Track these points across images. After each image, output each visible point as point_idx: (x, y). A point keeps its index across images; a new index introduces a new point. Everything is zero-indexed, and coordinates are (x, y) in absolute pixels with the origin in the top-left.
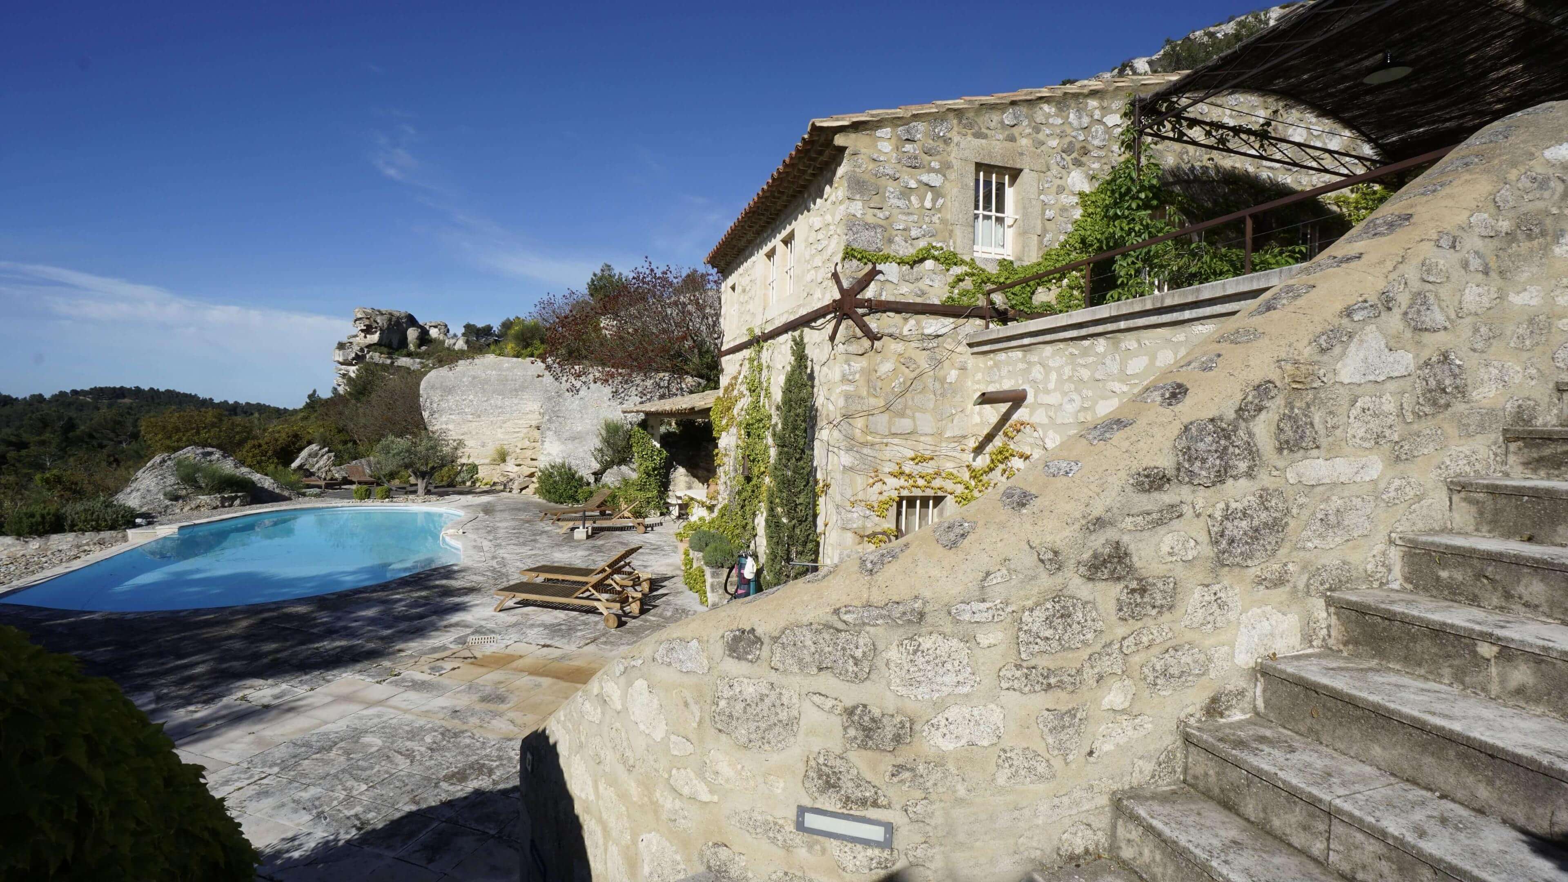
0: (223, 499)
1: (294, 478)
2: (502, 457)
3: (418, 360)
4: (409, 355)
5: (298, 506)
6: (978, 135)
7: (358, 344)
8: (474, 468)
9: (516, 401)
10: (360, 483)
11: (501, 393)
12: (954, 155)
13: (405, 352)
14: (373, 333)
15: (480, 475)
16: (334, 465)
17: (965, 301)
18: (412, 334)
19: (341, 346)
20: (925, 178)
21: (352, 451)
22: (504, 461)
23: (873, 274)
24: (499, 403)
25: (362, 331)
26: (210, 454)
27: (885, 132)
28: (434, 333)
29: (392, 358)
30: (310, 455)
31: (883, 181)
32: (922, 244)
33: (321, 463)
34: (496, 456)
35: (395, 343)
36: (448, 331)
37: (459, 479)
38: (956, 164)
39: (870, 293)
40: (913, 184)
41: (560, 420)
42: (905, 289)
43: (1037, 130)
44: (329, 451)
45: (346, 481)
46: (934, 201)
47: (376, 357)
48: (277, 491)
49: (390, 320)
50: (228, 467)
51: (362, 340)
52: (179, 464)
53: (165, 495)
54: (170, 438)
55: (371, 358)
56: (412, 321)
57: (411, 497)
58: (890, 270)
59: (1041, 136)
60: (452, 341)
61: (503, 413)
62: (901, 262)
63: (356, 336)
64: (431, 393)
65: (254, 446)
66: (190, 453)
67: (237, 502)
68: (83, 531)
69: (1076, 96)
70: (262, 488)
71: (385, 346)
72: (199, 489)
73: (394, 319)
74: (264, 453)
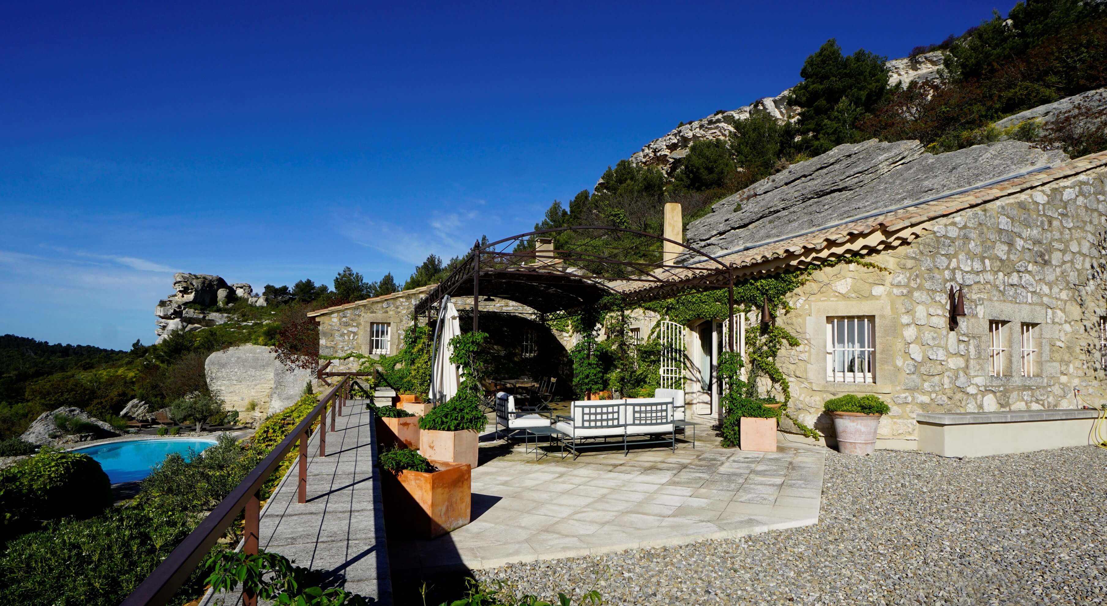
0: (81, 437)
1: (122, 423)
2: (253, 407)
3: (226, 315)
4: (219, 310)
5: (124, 440)
6: (372, 312)
7: (176, 302)
8: (236, 414)
9: (263, 373)
10: (163, 423)
11: (255, 368)
12: (362, 320)
13: (215, 308)
14: (188, 294)
15: (239, 418)
16: (148, 412)
17: (366, 370)
18: (222, 293)
19: (162, 304)
20: (350, 329)
21: (160, 403)
22: (254, 409)
23: (329, 363)
24: (253, 374)
25: (180, 291)
26: (74, 410)
27: (335, 315)
28: (240, 292)
29: (204, 313)
30: (133, 407)
31: (334, 332)
32: (349, 352)
33: (140, 411)
34: (249, 407)
35: (207, 300)
36: (252, 291)
37: (226, 421)
38: (363, 323)
39: (328, 370)
40: (346, 332)
41: (282, 387)
42: (342, 368)
43: (397, 308)
44: (145, 404)
45: (154, 422)
46: (354, 337)
47: (190, 313)
48: (112, 431)
49: (204, 283)
50: (84, 418)
51: (179, 299)
52: (56, 417)
53: (49, 435)
54: (45, 398)
55: (187, 313)
56: (221, 283)
57: (192, 433)
58: (336, 362)
59: (399, 310)
60: (254, 299)
61: (255, 380)
62: (340, 359)
63: (175, 295)
64: (212, 367)
65: (98, 403)
66: (62, 411)
67: (89, 438)
68: (9, 456)
69: (414, 294)
70: (104, 430)
71: (199, 303)
72: (68, 432)
73: (207, 282)
74: (104, 407)
